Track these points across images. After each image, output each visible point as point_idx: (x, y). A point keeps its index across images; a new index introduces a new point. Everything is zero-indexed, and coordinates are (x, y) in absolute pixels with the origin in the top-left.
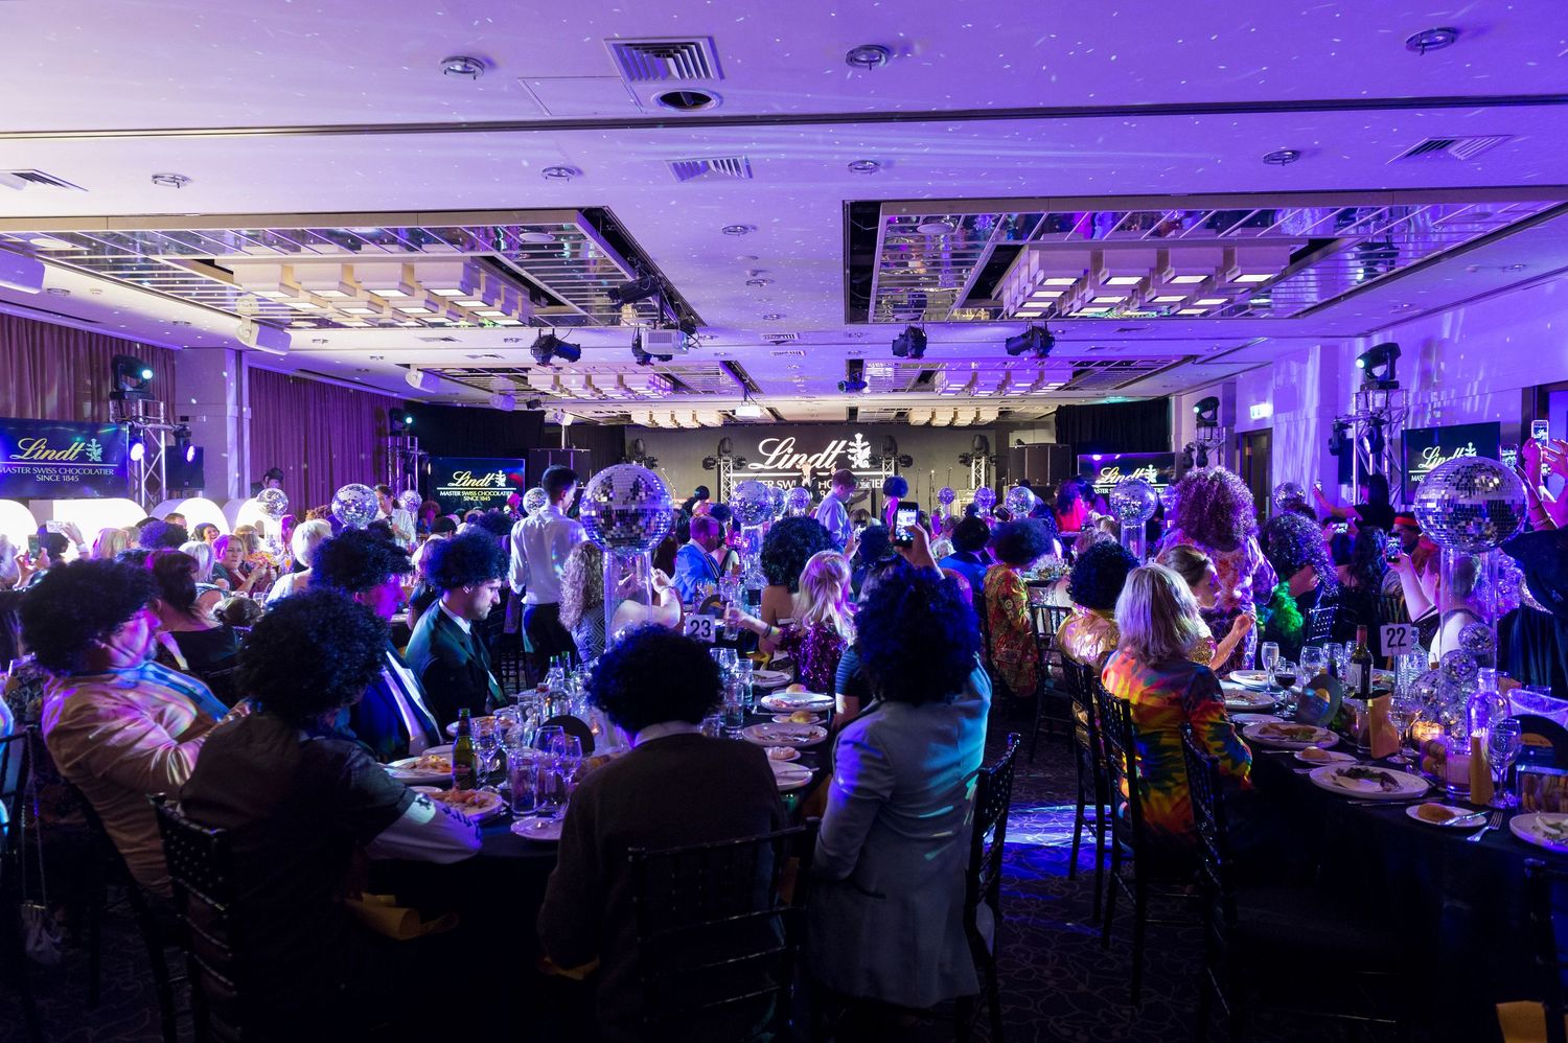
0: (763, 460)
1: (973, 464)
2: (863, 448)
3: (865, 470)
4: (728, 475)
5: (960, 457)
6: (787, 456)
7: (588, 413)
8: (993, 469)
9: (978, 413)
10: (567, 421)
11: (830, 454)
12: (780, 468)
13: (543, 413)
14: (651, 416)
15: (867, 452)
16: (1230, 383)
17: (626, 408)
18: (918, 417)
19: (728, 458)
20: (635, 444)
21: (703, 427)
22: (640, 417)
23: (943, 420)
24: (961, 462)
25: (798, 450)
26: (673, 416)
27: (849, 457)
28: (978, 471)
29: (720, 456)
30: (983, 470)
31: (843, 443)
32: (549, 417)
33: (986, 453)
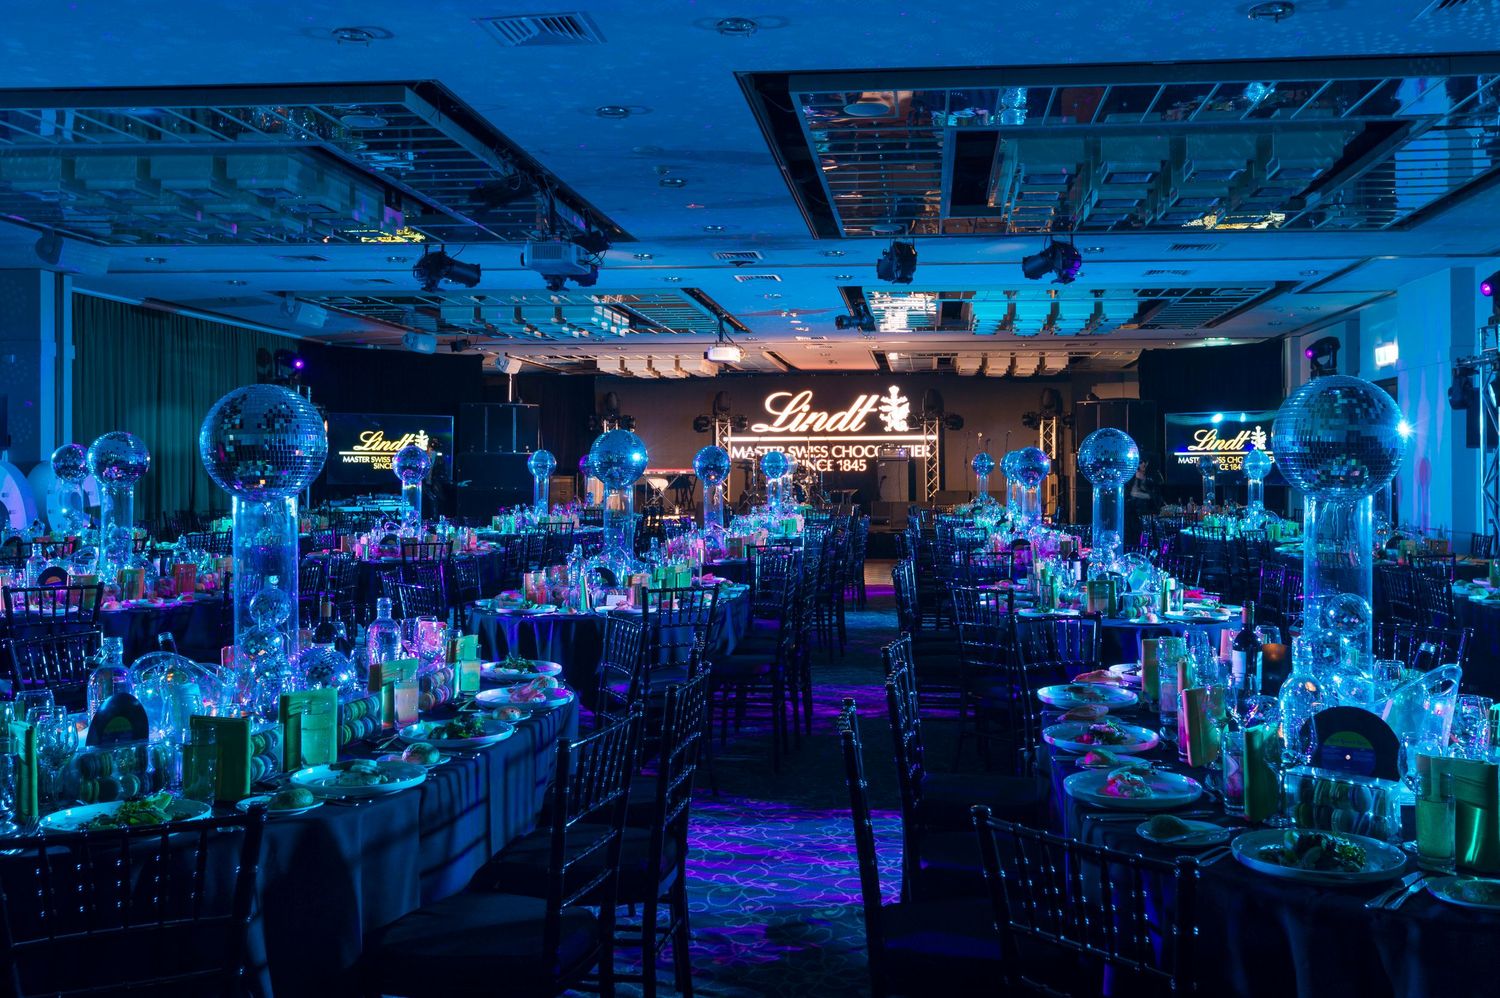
0: (770, 420)
1: (1041, 427)
2: (900, 405)
3: (903, 433)
4: (725, 439)
5: (1024, 417)
6: (801, 416)
7: (541, 359)
8: (1068, 433)
9: (1042, 360)
10: (513, 367)
11: (857, 413)
12: (793, 430)
13: (481, 357)
14: (622, 362)
15: (905, 410)
16: (1351, 318)
17: (590, 352)
18: (968, 365)
19: (725, 417)
20: (607, 398)
21: (693, 377)
22: (608, 364)
23: (998, 368)
24: (1025, 423)
25: (816, 406)
26: (650, 363)
27: (882, 417)
28: (1048, 436)
29: (715, 415)
30: (1054, 435)
31: (875, 398)
32: (488, 364)
33: (1058, 412)
